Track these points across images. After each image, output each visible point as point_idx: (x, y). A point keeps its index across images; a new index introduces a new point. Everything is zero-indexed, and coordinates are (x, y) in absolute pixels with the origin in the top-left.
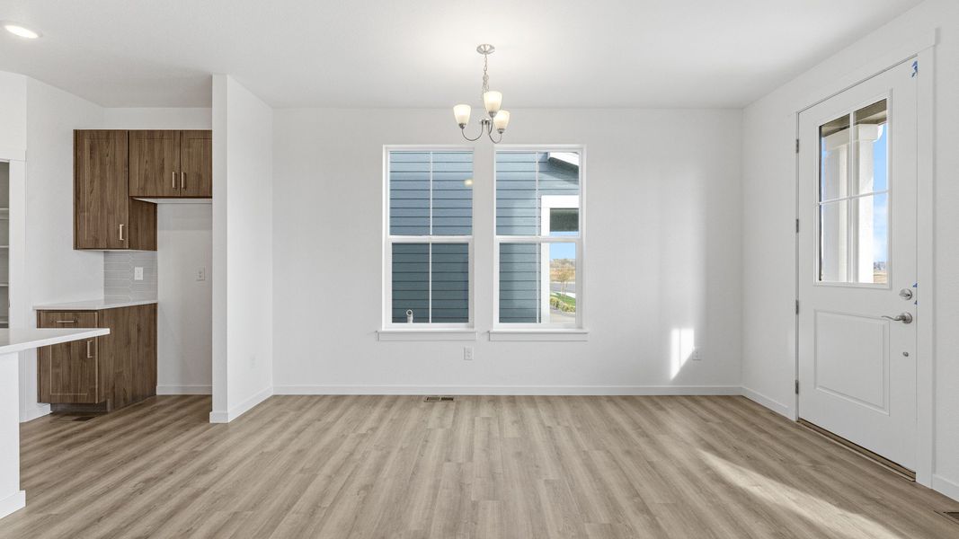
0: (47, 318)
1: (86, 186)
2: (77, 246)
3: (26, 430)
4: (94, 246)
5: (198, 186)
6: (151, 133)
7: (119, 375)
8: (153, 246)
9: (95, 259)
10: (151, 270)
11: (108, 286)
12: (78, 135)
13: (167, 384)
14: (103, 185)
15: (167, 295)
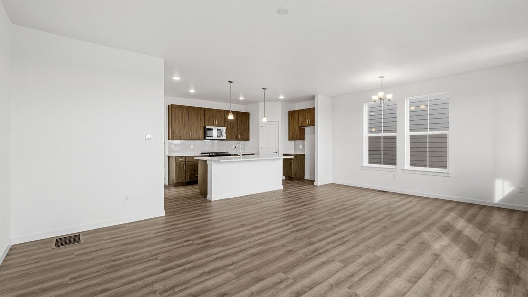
0: (284, 155)
1: (291, 125)
2: (289, 140)
3: (283, 180)
4: (292, 140)
5: (312, 124)
6: (303, 110)
7: (297, 171)
8: (304, 139)
9: (293, 142)
10: (304, 146)
11: (295, 150)
12: (289, 112)
13: (307, 176)
14: (294, 124)
15: (307, 153)
